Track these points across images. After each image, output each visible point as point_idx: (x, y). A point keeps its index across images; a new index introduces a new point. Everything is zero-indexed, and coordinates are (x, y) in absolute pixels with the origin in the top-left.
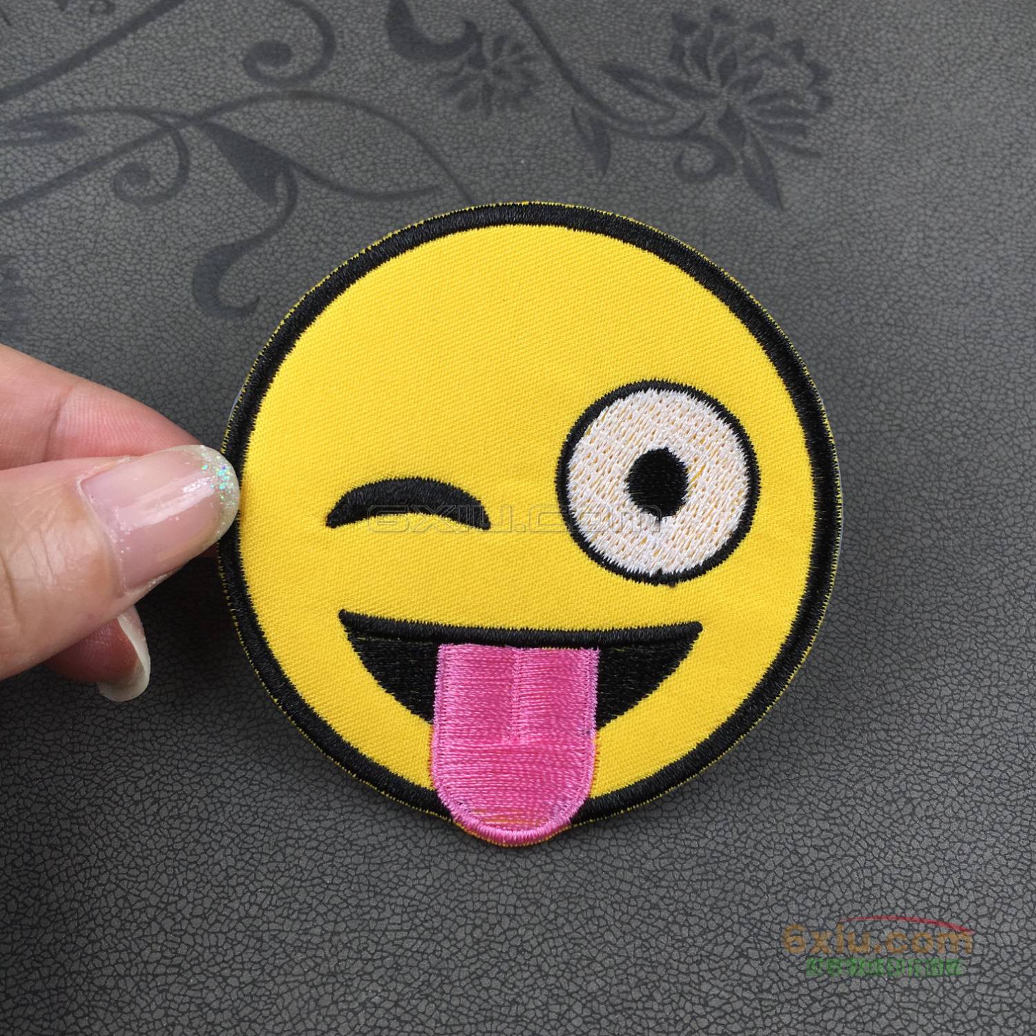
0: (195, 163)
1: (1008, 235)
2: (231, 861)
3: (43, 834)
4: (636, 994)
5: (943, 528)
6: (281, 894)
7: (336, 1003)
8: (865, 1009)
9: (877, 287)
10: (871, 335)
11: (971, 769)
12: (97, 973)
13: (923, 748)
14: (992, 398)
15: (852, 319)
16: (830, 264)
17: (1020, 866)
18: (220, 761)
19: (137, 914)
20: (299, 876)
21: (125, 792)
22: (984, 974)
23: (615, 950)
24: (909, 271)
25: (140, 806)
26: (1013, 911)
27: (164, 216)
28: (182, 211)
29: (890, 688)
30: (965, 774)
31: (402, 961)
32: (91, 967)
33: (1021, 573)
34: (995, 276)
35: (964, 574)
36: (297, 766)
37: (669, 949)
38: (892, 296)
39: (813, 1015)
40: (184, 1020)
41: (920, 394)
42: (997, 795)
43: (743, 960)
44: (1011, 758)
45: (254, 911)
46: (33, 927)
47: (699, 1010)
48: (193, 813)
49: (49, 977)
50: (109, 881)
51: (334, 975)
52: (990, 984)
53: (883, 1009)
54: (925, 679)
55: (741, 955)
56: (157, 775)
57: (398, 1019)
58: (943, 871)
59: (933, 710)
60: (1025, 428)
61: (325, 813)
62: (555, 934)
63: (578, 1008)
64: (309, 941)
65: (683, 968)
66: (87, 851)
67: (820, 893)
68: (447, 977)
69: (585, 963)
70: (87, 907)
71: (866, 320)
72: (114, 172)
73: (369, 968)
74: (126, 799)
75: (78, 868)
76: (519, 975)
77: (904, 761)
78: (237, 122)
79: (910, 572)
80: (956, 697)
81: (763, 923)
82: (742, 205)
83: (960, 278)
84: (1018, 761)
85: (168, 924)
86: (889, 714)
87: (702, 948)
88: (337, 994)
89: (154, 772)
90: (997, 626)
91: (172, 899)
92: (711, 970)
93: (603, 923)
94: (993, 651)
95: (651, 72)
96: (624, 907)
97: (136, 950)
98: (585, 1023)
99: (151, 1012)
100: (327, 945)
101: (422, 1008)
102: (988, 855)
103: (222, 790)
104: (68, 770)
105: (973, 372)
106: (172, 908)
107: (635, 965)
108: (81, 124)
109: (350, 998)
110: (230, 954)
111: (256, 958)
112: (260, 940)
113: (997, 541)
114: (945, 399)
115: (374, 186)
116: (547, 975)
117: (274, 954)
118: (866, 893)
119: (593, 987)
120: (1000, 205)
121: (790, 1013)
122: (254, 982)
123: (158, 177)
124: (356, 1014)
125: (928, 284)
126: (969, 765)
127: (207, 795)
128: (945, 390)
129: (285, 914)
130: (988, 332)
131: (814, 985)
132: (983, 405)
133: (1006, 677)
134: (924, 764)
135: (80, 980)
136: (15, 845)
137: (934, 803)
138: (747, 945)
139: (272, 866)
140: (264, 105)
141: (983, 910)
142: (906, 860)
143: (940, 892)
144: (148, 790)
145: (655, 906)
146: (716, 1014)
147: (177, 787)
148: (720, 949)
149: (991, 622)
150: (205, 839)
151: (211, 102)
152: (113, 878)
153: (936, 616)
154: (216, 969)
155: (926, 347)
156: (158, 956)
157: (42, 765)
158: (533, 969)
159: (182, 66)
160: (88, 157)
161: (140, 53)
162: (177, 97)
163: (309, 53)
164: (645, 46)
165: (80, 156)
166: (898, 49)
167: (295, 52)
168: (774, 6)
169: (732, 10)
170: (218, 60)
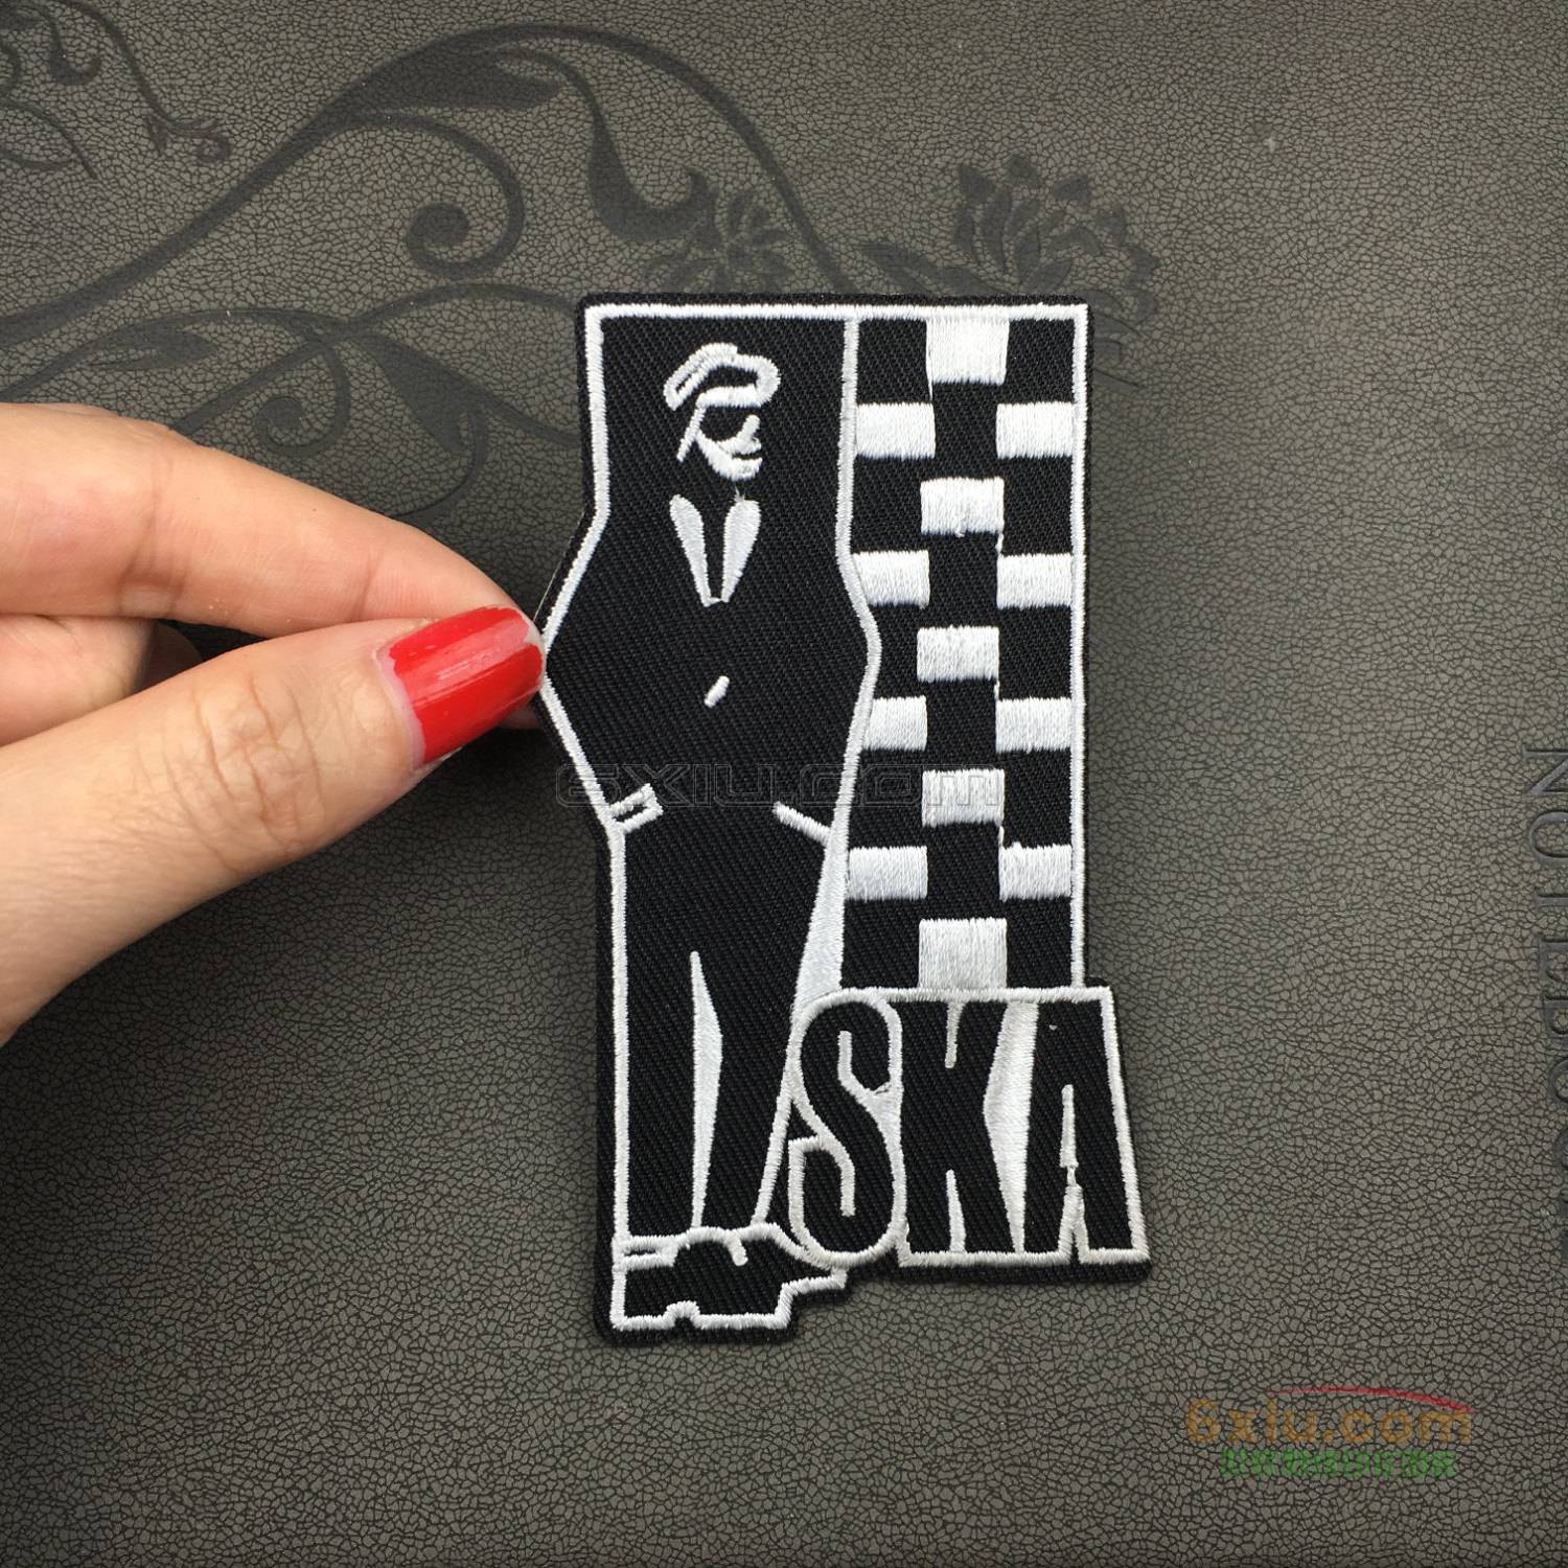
0: (355, 395)
1: (1356, 505)
2: (465, 1276)
3: (265, 1248)
4: (883, 1409)
5: (1242, 893)
6: (520, 1310)
7: (582, 1419)
8: (1110, 1424)
9: (1194, 576)
10: (1181, 642)
11: (1242, 1175)
12: (336, 1393)
13: (1195, 1151)
14: (1315, 728)
15: (1161, 621)
16: (1140, 543)
17: (1281, 1279)
18: (445, 1167)
19: (371, 1331)
20: (536, 1291)
21: (346, 1202)
22: (1231, 1390)
23: (863, 1365)
24: (1234, 555)
25: (364, 1218)
26: (1268, 1326)
27: (323, 473)
29: (1166, 1082)
30: (1235, 1180)
31: (647, 1377)
32: (330, 1387)
33: (1321, 950)
34: (1336, 562)
35: (1258, 949)
36: (527, 1172)
37: (918, 1365)
38: (1211, 589)
39: (1059, 1429)
40: (430, 1438)
41: (1232, 722)
42: (1266, 1204)
43: (991, 1375)
44: (1286, 1163)
45: (491, 1327)
46: (265, 1347)
47: (946, 1424)
48: (420, 1225)
49: (288, 1398)
50: (339, 1298)
51: (578, 1392)
52: (1236, 1400)
53: (1129, 1423)
54: (1205, 1073)
55: (991, 1370)
56: (379, 1184)
57: (645, 1434)
58: (1202, 1284)
59: (1210, 1108)
60: (1347, 768)
61: (560, 1223)
62: (803, 1349)
63: (824, 1422)
64: (551, 1359)
65: (931, 1383)
66: (312, 1267)
67: (1074, 1307)
68: (693, 1393)
69: (832, 1378)
70: (319, 1325)
71: (1177, 621)
72: (255, 409)
73: (614, 1385)
74: (348, 1210)
75: (305, 1285)
76: (765, 1391)
77: (1173, 1165)
78: (404, 329)
79: (1200, 945)
80: (1235, 1094)
81: (1014, 1337)
83: (1293, 564)
84: (1293, 1167)
85: (405, 1342)
86: (1163, 1113)
87: (949, 1363)
88: (582, 1411)
89: (375, 1180)
90: (1288, 1012)
91: (407, 1316)
92: (959, 1385)
93: (851, 1337)
94: (1281, 1041)
95: (931, 258)
96: (873, 1321)
97: (375, 1369)
98: (832, 1437)
99: (396, 1431)
100: (569, 1362)
101: (668, 1423)
102: (1249, 1269)
103: (449, 1200)
104: (283, 1180)
105: (1296, 693)
106: (406, 1325)
107: (883, 1380)
108: (205, 335)
109: (595, 1415)
110: (472, 1371)
111: (499, 1375)
112: (501, 1357)
113: (1301, 910)
114: (1259, 728)
116: (795, 1390)
117: (516, 1372)
118: (1121, 1307)
119: (840, 1402)
120: (1352, 463)
121: (1036, 1427)
122: (497, 1399)
123: (310, 416)
124: (602, 1431)
125: (1255, 574)
126: (1241, 1170)
127: (434, 1205)
128: (1261, 717)
129: (525, 1330)
130: (1319, 639)
131: (1060, 1399)
132: (1302, 736)
133: (1291, 1071)
134: (1193, 1169)
135: (319, 1401)
136: (237, 1262)
137: (1200, 1211)
138: (996, 1360)
139: (508, 1281)
140: (437, 306)
141: (1237, 1325)
142: (1166, 1272)
143: (1197, 1304)
144: (369, 1200)
145: (904, 1321)
146: (962, 1428)
147: (401, 1197)
148: (970, 1363)
149: (1282, 1007)
150: (435, 1252)
151: (368, 302)
152: (342, 1294)
153: (1223, 1001)
154: (458, 1387)
155: (1244, 659)
156: (398, 1375)
157: (254, 1174)
158: (779, 1385)
159: (327, 245)
160: (220, 387)
161: (271, 225)
162: (325, 295)
163: (490, 225)
164: (925, 217)
165: (209, 386)
166: (1246, 228)
167: (473, 223)
168: (1092, 157)
169: (1037, 163)
170: (372, 236)
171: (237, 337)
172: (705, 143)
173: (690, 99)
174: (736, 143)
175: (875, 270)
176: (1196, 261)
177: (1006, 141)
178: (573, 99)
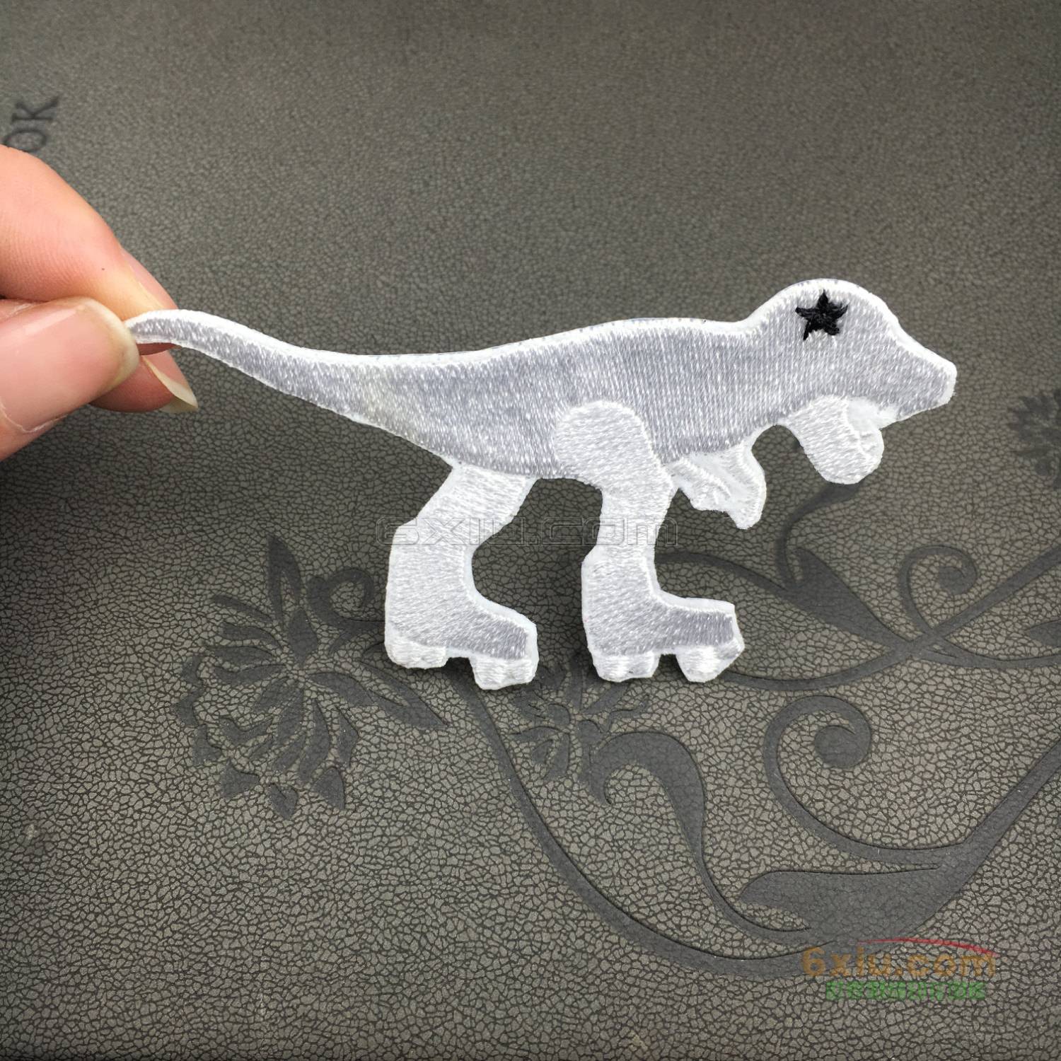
0: (895, 594)
15: (232, 426)
16: (237, 480)
27: (912, 534)
28: (895, 540)
33: (165, 237)
71: (219, 426)
72: (980, 582)
82: (309, 542)
95: (382, 714)
108: (1039, 644)
115: (695, 570)
123: (931, 577)
151: (897, 674)
159: (945, 726)
160: (1015, 601)
161: (1002, 745)
162: (939, 680)
163: (794, 746)
164: (383, 754)
165: (1025, 601)
166: (80, 742)
167: (811, 748)
168: (213, 816)
169: (267, 809)
170: (904, 735)
171: (1010, 643)
172: (592, 831)
173: (607, 883)
174: (561, 832)
175: (434, 702)
176: (136, 711)
177: (294, 834)
178: (725, 881)
